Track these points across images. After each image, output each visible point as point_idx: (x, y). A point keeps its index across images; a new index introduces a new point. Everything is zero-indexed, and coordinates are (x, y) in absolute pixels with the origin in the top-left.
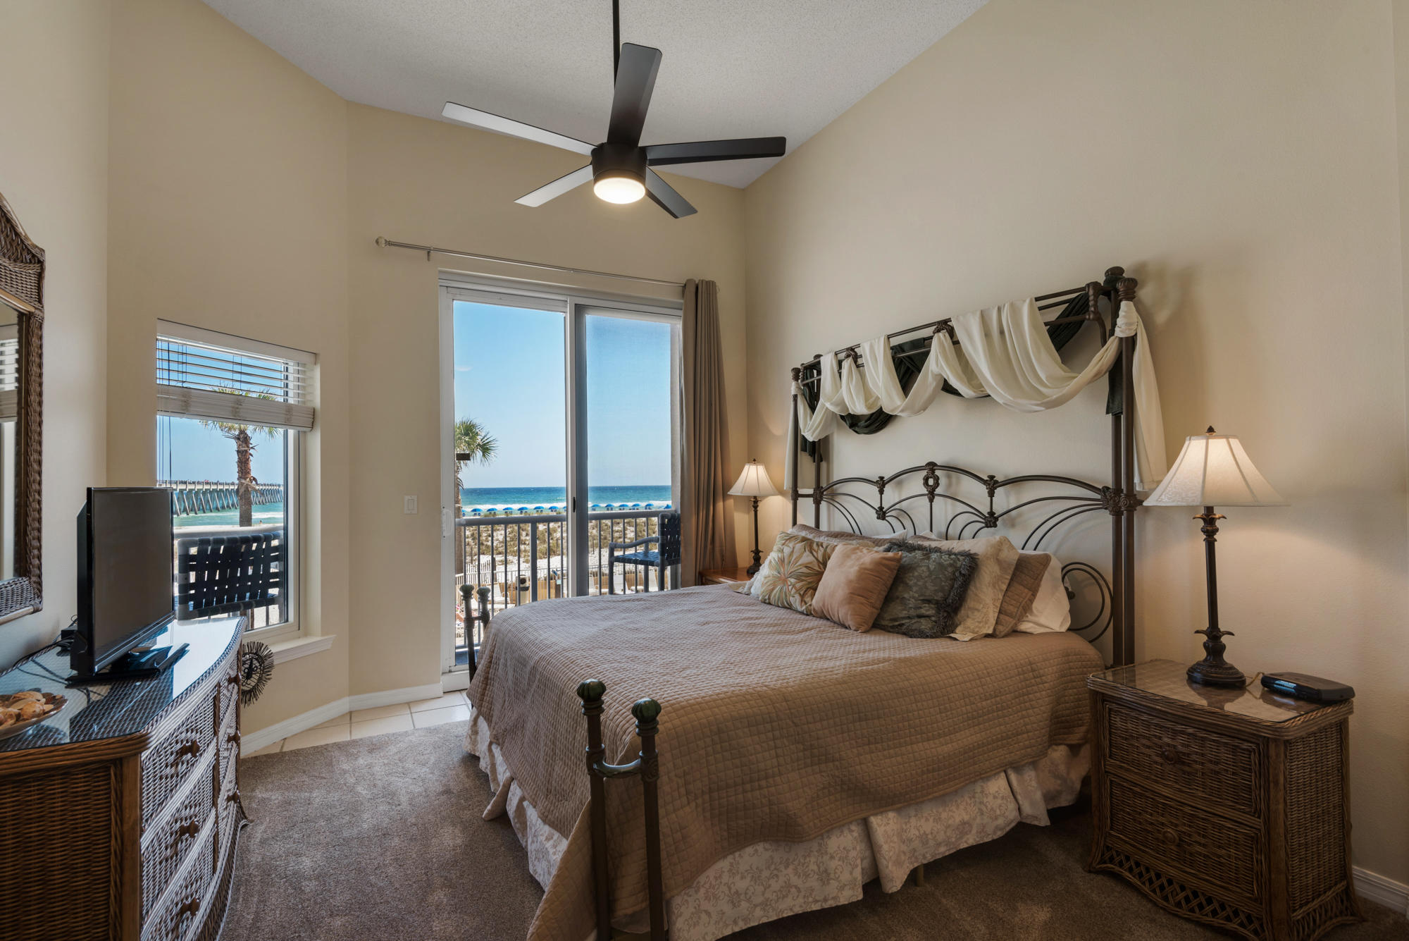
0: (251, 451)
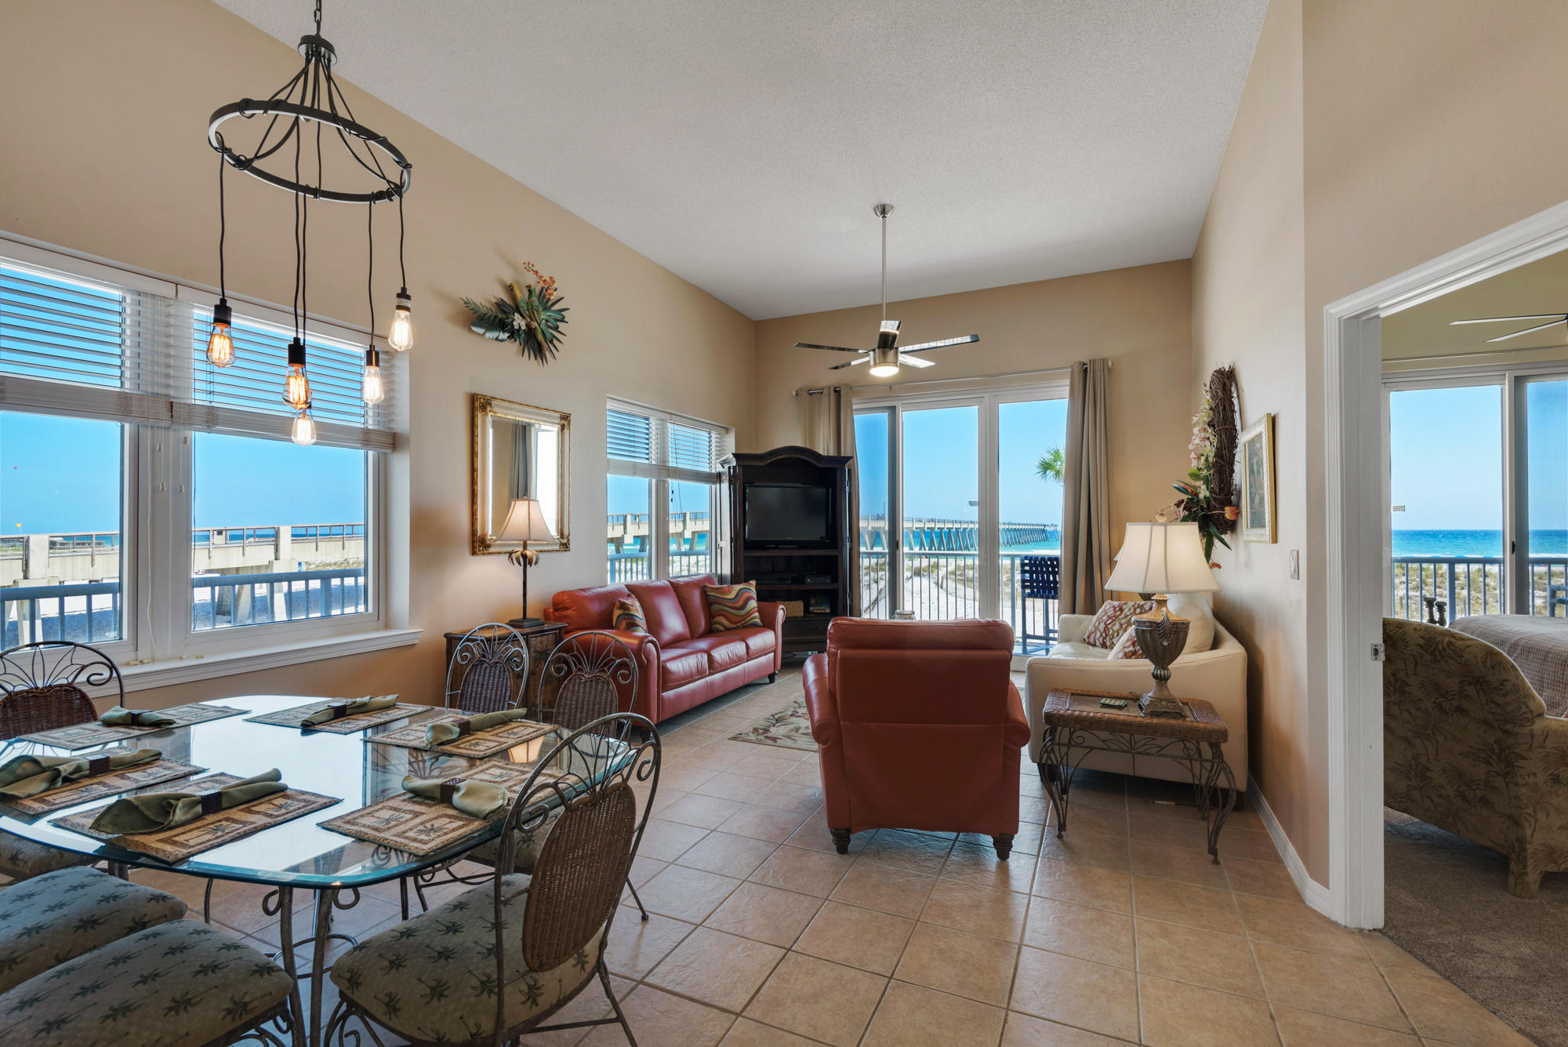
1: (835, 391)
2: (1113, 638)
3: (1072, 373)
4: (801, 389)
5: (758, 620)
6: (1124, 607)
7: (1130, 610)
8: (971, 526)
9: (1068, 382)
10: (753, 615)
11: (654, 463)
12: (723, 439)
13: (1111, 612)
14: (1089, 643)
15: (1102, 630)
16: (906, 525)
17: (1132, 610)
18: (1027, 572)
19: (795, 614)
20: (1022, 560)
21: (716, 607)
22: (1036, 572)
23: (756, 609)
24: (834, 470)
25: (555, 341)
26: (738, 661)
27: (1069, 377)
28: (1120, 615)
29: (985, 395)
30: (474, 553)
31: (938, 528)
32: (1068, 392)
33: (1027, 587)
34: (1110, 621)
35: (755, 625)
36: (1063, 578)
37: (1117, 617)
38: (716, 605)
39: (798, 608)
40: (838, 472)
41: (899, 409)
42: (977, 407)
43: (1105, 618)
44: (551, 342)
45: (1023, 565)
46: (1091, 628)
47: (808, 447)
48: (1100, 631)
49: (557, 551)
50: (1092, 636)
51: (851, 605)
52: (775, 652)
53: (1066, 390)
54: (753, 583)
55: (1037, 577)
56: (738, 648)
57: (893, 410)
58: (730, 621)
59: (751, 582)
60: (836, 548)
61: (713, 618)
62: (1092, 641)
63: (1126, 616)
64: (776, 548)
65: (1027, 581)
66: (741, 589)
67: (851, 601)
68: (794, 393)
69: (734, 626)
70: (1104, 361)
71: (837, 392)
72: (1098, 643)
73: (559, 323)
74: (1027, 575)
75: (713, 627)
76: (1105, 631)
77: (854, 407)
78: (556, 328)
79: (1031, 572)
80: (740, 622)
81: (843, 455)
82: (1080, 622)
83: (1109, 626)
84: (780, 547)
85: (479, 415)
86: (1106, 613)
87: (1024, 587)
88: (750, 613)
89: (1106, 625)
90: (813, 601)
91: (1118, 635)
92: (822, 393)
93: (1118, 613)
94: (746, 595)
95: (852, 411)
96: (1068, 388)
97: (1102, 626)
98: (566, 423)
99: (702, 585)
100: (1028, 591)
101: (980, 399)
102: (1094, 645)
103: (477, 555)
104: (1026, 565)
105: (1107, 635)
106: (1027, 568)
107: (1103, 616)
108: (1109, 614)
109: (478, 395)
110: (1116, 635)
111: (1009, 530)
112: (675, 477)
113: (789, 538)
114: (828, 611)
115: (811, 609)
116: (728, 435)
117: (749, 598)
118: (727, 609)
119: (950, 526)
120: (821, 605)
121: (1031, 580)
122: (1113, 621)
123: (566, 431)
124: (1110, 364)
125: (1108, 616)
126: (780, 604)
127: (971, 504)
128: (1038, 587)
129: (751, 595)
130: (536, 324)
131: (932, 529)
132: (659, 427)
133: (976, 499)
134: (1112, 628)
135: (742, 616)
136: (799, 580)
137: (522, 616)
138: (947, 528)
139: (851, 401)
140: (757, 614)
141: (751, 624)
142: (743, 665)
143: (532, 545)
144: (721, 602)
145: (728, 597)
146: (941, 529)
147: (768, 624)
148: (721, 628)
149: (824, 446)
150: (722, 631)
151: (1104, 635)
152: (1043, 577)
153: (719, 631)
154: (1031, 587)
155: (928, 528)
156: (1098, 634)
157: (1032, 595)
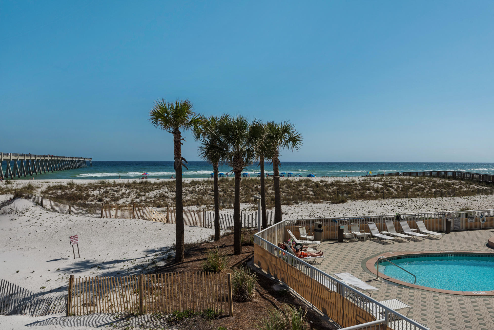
0: (181, 141)
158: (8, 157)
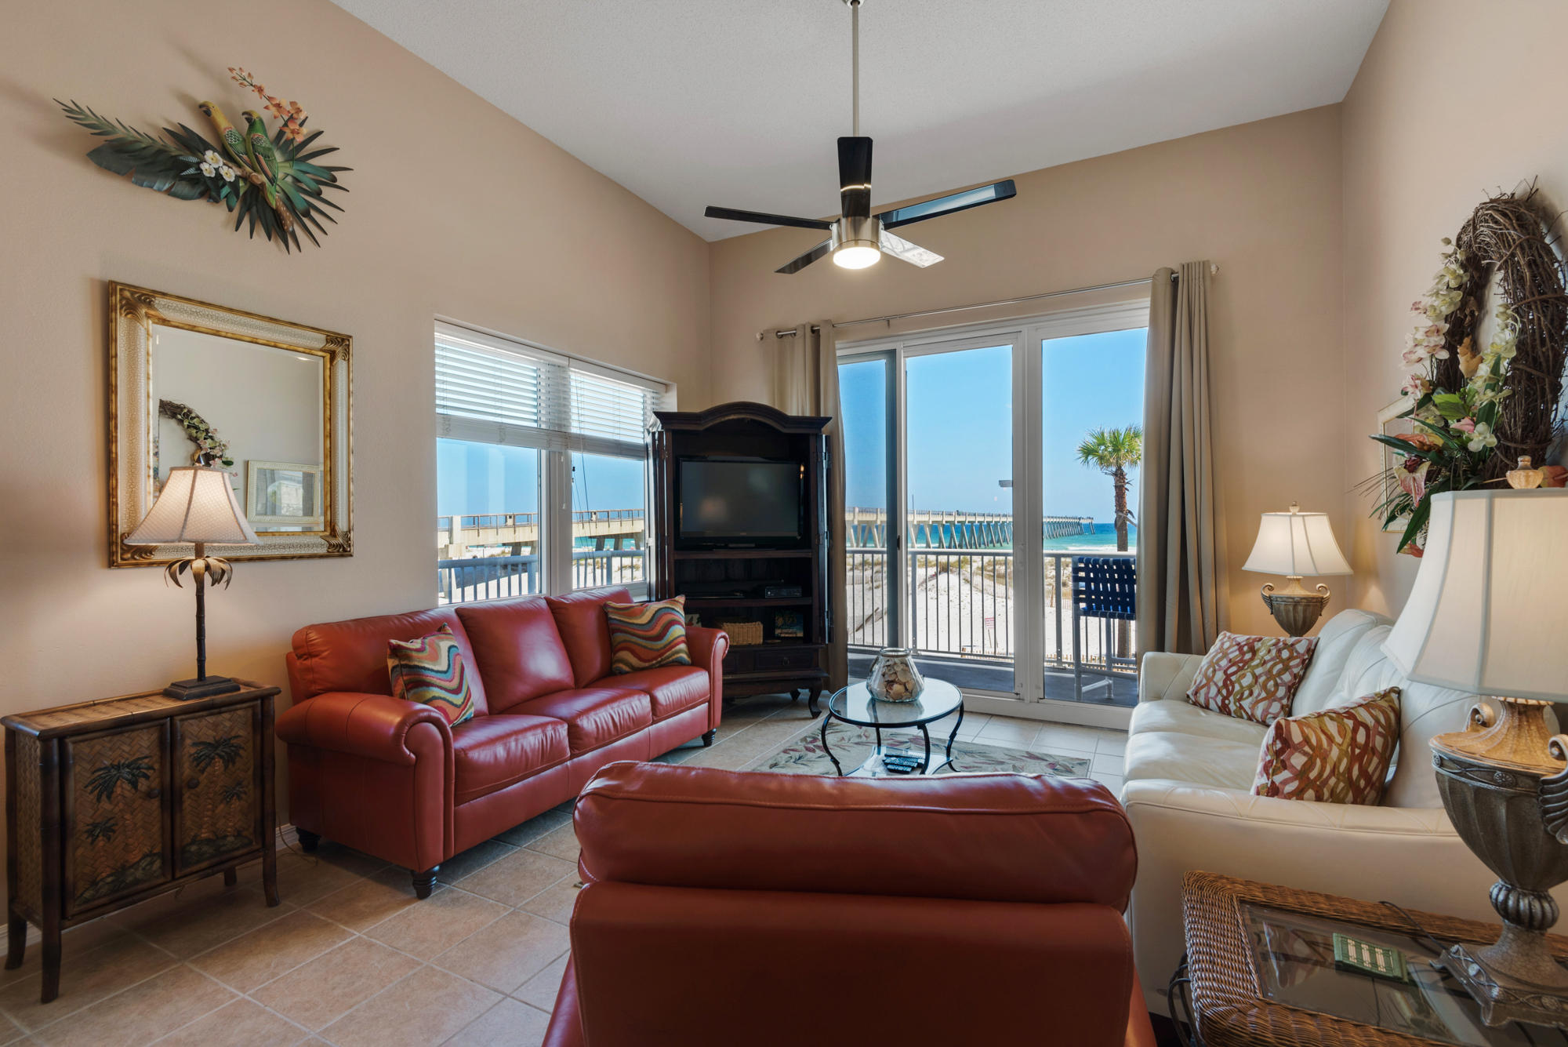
0: (1127, 486)
1: (813, 331)
2: (1241, 699)
3: (1154, 286)
4: (768, 331)
5: (684, 656)
6: (1257, 645)
7: (1269, 651)
8: (1004, 519)
9: (1147, 302)
10: (678, 647)
11: (543, 426)
12: (663, 400)
13: (1234, 654)
14: (1195, 704)
15: (1220, 684)
16: (912, 518)
17: (1274, 652)
18: (1081, 579)
19: (750, 641)
20: (1075, 563)
21: (619, 637)
22: (1096, 580)
23: (683, 638)
24: (805, 438)
25: (313, 213)
26: (637, 724)
27: (1150, 294)
28: (1252, 659)
29: (1024, 328)
30: (111, 564)
31: (969, 522)
32: (1147, 318)
33: (1082, 600)
34: (1234, 669)
35: (680, 663)
36: (1143, 590)
37: (1246, 663)
38: (619, 634)
39: (752, 633)
40: (812, 440)
41: (901, 354)
42: (1011, 346)
43: (1224, 663)
44: (307, 214)
45: (1076, 570)
46: (1198, 678)
47: (777, 407)
48: (1216, 684)
49: (321, 557)
50: (1203, 692)
51: (830, 629)
52: (709, 702)
53: (1145, 315)
54: (681, 599)
55: (1097, 586)
56: (639, 704)
57: (892, 355)
58: (640, 659)
59: (677, 598)
60: (809, 547)
61: (615, 654)
62: (1202, 700)
63: (1265, 663)
64: (726, 547)
65: (1082, 592)
66: (660, 609)
67: (831, 621)
68: (758, 337)
69: (647, 664)
70: (1205, 265)
71: (815, 332)
72: (1212, 705)
73: (323, 188)
74: (1083, 584)
75: (614, 666)
76: (1225, 685)
77: (839, 353)
78: (317, 194)
79: (1087, 580)
80: (655, 659)
81: (822, 415)
82: (1178, 667)
83: (1233, 678)
84: (731, 545)
85: (122, 323)
86: (1225, 655)
87: (1077, 601)
88: (672, 645)
89: (1228, 677)
90: (780, 621)
91: (1251, 694)
92: (795, 334)
93: (1248, 656)
94: (669, 617)
95: (835, 359)
96: (1147, 311)
97: (1220, 677)
98: (339, 350)
99: (602, 605)
100: (1083, 605)
101: (1014, 335)
102: (1206, 707)
103: (119, 566)
104: (1081, 569)
105: (1229, 693)
106: (1082, 574)
107: (1220, 659)
108: (1231, 656)
109: (117, 283)
110: (1246, 693)
111: (1053, 523)
112: (577, 449)
113: (743, 534)
114: (800, 634)
115: (778, 632)
116: (668, 394)
117: (673, 623)
118: (634, 639)
119: (981, 519)
120: (790, 626)
121: (1088, 591)
122: (1240, 669)
123: (341, 365)
124: (1213, 269)
125: (1230, 661)
126: (718, 632)
127: (1002, 484)
128: (1097, 600)
129: (676, 618)
130: (264, 178)
131: (962, 523)
132: (548, 375)
133: (1010, 478)
134: (1238, 681)
135: (658, 650)
136: (758, 593)
137: (195, 676)
138: (978, 522)
139: (834, 345)
140: (683, 646)
141: (673, 661)
142: (646, 730)
143: (213, 549)
144: (627, 629)
145: (636, 621)
146: (972, 522)
147: (699, 660)
148: (625, 668)
149: (797, 405)
150: (627, 673)
151: (1224, 692)
152: (1105, 587)
153: (622, 673)
154: (1088, 601)
155: (958, 522)
156: (1213, 691)
157: (1088, 612)
158: (951, 519)
